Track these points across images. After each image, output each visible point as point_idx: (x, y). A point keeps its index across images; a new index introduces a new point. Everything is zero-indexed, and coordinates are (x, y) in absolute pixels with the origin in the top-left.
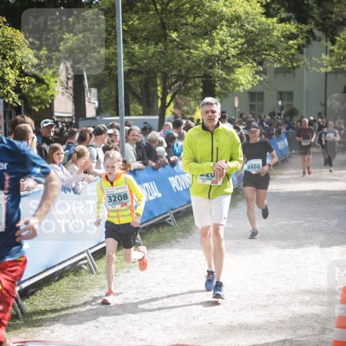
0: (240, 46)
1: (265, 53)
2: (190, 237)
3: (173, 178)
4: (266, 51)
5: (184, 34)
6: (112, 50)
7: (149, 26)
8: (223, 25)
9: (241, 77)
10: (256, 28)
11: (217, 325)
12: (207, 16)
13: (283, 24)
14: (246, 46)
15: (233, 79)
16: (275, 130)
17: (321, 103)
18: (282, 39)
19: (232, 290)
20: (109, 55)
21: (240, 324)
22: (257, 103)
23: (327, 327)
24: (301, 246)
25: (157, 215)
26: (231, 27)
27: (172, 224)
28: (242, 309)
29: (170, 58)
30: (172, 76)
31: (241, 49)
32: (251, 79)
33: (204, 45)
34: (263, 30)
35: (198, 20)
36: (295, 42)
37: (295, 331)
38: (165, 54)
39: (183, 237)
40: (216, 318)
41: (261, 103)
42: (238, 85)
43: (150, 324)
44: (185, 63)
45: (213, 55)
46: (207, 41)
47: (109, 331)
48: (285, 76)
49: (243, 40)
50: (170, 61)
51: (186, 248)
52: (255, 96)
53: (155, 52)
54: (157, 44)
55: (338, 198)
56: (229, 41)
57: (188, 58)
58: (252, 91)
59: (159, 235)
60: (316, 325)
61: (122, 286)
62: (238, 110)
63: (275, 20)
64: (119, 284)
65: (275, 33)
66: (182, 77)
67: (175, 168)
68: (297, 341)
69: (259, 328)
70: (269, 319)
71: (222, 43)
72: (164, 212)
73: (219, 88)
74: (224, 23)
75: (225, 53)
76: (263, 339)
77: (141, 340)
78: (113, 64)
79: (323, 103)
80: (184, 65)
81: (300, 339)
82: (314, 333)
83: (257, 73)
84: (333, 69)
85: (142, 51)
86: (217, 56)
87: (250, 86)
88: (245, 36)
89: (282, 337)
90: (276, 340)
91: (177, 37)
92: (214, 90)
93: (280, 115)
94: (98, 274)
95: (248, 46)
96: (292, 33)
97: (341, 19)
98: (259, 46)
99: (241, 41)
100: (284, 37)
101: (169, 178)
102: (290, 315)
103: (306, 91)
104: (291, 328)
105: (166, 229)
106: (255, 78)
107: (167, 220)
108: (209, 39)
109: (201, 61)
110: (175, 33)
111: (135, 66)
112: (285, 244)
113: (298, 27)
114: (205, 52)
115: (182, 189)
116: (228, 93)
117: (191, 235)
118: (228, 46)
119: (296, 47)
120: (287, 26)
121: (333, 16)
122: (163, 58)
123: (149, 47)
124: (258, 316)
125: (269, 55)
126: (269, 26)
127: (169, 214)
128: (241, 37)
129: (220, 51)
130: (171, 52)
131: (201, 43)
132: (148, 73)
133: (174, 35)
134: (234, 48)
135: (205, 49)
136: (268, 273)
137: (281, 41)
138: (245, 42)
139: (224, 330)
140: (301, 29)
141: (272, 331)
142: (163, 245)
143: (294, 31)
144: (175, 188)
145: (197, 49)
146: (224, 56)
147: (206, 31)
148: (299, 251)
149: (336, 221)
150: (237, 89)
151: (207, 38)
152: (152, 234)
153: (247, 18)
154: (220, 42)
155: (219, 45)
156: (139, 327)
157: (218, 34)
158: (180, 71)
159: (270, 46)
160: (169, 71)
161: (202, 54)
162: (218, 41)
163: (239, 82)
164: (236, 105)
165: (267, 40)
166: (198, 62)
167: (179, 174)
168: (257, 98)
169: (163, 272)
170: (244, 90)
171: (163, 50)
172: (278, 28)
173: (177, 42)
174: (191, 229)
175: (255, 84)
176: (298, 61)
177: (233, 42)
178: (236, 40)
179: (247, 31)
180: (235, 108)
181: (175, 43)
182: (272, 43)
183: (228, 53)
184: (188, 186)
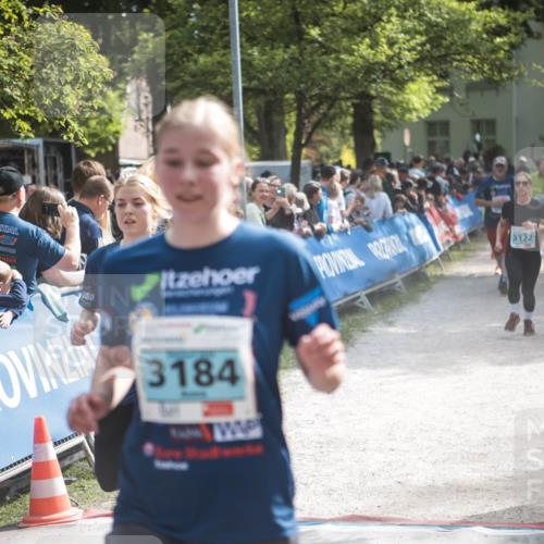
0: (419, 48)
1: (458, 57)
3: (319, 257)
4: (459, 54)
5: (329, 30)
6: (216, 57)
7: (274, 18)
8: (391, 15)
9: (414, 99)
10: (444, 19)
11: (411, 486)
13: (486, 12)
14: (428, 46)
15: (402, 102)
18: (485, 36)
19: (427, 431)
20: (213, 64)
21: (446, 484)
22: (439, 139)
24: (528, 360)
26: (404, 18)
28: (448, 459)
29: (308, 68)
30: (311, 98)
31: (420, 52)
32: (429, 100)
33: (363, 47)
34: (457, 22)
35: (351, 7)
36: (505, 39)
38: (300, 62)
40: (408, 474)
41: (445, 138)
42: (410, 111)
43: (306, 484)
44: (331, 76)
45: (377, 63)
46: (367, 40)
48: (482, 96)
49: (424, 38)
50: (308, 73)
52: (435, 127)
53: (284, 60)
54: (287, 47)
56: (401, 40)
57: (337, 68)
58: (431, 119)
62: (409, 150)
63: (472, 5)
65: (474, 26)
66: (327, 97)
67: (322, 241)
68: (540, 509)
69: (477, 489)
70: (492, 475)
71: (391, 43)
73: (380, 116)
74: (393, 11)
75: (396, 59)
76: (487, 506)
78: (220, 79)
80: (332, 79)
83: (439, 90)
85: (264, 58)
86: (383, 64)
87: (425, 113)
88: (426, 32)
90: (508, 507)
91: (320, 35)
92: (371, 120)
93: (476, 156)
95: (432, 47)
96: (499, 26)
98: (448, 48)
99: (420, 39)
100: (487, 33)
103: (517, 120)
106: (435, 99)
108: (370, 37)
109: (358, 72)
110: (317, 29)
111: (255, 83)
112: (502, 358)
113: (508, 16)
114: (362, 57)
115: (334, 275)
116: (393, 123)
117: (352, 346)
118: (400, 48)
119: (507, 48)
120: (492, 14)
122: (298, 69)
123: (275, 51)
124: (474, 470)
125: (463, 61)
126: (464, 15)
128: (420, 33)
129: (387, 57)
130: (309, 59)
131: (357, 45)
132: (274, 93)
133: (314, 32)
134: (409, 51)
135: (364, 53)
136: (482, 404)
137: (482, 39)
138: (430, 41)
139: (423, 493)
140: (515, 19)
141: (498, 493)
143: (503, 21)
144: (324, 272)
145: (351, 52)
146: (394, 64)
147: (365, 26)
148: (525, 369)
150: (408, 116)
151: (365, 37)
154: (388, 41)
155: (386, 47)
157: (384, 28)
158: (323, 88)
159: (466, 46)
160: (308, 90)
161: (360, 61)
162: (383, 40)
163: (411, 106)
164: (407, 141)
165: (461, 38)
166: (353, 73)
167: (329, 250)
168: (438, 131)
169: (315, 404)
170: (419, 118)
171: (297, 55)
172: (478, 18)
173: (319, 43)
174: (351, 337)
175: (436, 109)
176: (509, 69)
177: (408, 41)
178: (413, 38)
179: (430, 24)
180: (405, 147)
181: (317, 45)
182: (468, 42)
183: (400, 59)
184: (343, 270)
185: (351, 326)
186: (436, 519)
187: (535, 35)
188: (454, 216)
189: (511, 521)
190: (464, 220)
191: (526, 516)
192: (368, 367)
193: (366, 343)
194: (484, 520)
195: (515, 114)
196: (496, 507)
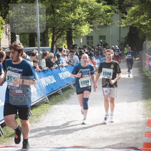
0: (87, 16)
2: (69, 99)
4: (98, 17)
5: (62, 10)
8: (79, 6)
9: (83, 30)
10: (94, 8)
11: (90, 138)
12: (72, 2)
13: (105, 6)
14: (89, 15)
15: (80, 31)
16: (100, 52)
17: (118, 41)
18: (105, 13)
22: (90, 41)
23: (138, 137)
25: (55, 90)
26: (83, 7)
27: (61, 94)
28: (100, 130)
29: (56, 21)
30: (57, 29)
31: (88, 17)
32: (88, 30)
33: (72, 15)
34: (97, 9)
35: (68, 4)
36: (110, 13)
37: (125, 139)
38: (54, 19)
39: (67, 99)
40: (89, 134)
41: (92, 41)
42: (82, 33)
43: (60, 137)
44: (62, 23)
45: (76, 20)
46: (73, 13)
47: (43, 141)
48: (102, 29)
49: (88, 13)
51: (69, 104)
52: (89, 38)
53: (49, 19)
54: (50, 15)
55: (130, 81)
56: (82, 13)
57: (64, 21)
58: (88, 36)
59: (56, 99)
60: (133, 136)
61: (44, 121)
62: (82, 44)
63: (101, 4)
64: (43, 120)
65: (102, 10)
66: (61, 29)
68: (126, 143)
70: (112, 134)
71: (79, 14)
72: (57, 88)
73: (74, 34)
74: (80, 5)
75: (81, 19)
76: (111, 143)
77: (58, 144)
79: (119, 40)
81: (127, 142)
82: (133, 140)
83: (91, 27)
84: (126, 25)
86: (77, 20)
87: (87, 34)
88: (89, 11)
89: (120, 142)
90: (117, 143)
91: (59, 12)
92: (72, 36)
93: (101, 46)
94: (32, 116)
95: (90, 16)
96: (109, 10)
97: (128, 4)
98: (95, 16)
99: (87, 13)
100: (105, 12)
101: (59, 74)
102: (121, 132)
103: (111, 36)
104: (122, 138)
105: (59, 96)
106: (89, 30)
107: (58, 92)
108: (73, 12)
110: (59, 10)
113: (111, 7)
114: (71, 18)
115: (64, 78)
116: (78, 37)
117: (70, 98)
118: (82, 16)
119: (110, 16)
120: (107, 7)
121: (125, 2)
122: (53, 21)
123: (47, 16)
124: (107, 133)
125: (99, 19)
126: (99, 7)
127: (59, 89)
128: (87, 11)
129: (78, 18)
130: (56, 18)
131: (70, 14)
133: (58, 11)
134: (84, 16)
137: (104, 13)
138: (90, 14)
140: (112, 8)
141: (114, 139)
142: (58, 103)
143: (110, 8)
144: (61, 78)
145: (68, 17)
146: (80, 20)
147: (72, 9)
149: (131, 91)
150: (82, 34)
152: (53, 98)
153: (89, 3)
154: (78, 14)
155: (78, 15)
156: (56, 139)
157: (77, 10)
158: (60, 27)
159: (100, 15)
160: (56, 27)
161: (71, 19)
162: (77, 13)
163: (83, 32)
164: (81, 42)
165: (98, 13)
166: (69, 23)
167: (63, 72)
168: (90, 39)
169: (61, 115)
170: (85, 35)
171: (53, 17)
172: (103, 8)
173: (59, 14)
174: (69, 96)
175: (89, 33)
176: (111, 22)
177: (84, 14)
178: (85, 13)
179: (90, 9)
180: (81, 43)
181: (58, 14)
182: (100, 14)
183: (82, 19)
184: (66, 77)
185: (69, 93)
186: (98, 146)
187: (117, 13)
188: (95, 62)
189: (118, 147)
190: (98, 63)
191: (122, 145)
192: (75, 104)
193: (74, 98)
194: (111, 147)
195: (111, 34)
196: (114, 143)
